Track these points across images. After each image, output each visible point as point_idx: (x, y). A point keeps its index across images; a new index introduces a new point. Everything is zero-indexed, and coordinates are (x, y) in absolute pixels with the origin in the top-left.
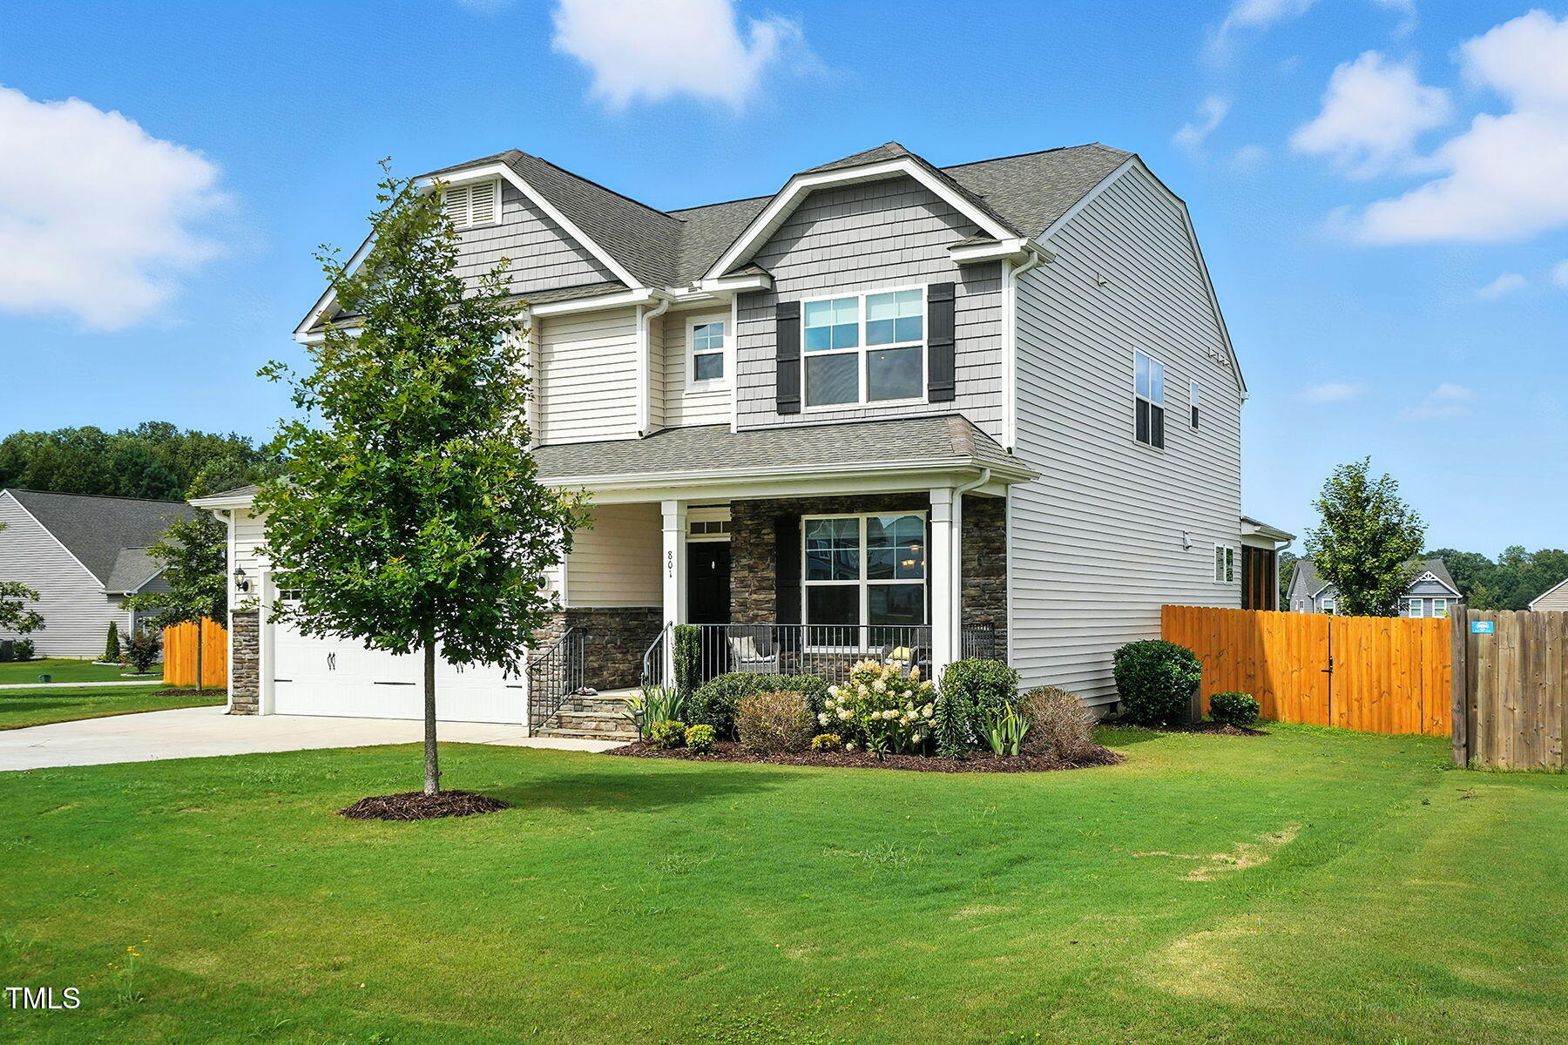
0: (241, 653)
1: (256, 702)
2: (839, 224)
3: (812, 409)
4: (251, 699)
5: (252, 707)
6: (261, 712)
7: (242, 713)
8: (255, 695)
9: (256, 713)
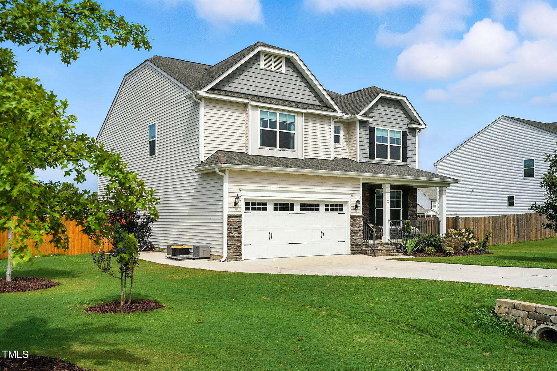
0: (232, 234)
1: (241, 255)
2: (383, 108)
3: (378, 159)
4: (238, 254)
5: (239, 257)
6: (243, 259)
7: (234, 260)
8: (240, 251)
9: (241, 259)
